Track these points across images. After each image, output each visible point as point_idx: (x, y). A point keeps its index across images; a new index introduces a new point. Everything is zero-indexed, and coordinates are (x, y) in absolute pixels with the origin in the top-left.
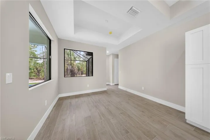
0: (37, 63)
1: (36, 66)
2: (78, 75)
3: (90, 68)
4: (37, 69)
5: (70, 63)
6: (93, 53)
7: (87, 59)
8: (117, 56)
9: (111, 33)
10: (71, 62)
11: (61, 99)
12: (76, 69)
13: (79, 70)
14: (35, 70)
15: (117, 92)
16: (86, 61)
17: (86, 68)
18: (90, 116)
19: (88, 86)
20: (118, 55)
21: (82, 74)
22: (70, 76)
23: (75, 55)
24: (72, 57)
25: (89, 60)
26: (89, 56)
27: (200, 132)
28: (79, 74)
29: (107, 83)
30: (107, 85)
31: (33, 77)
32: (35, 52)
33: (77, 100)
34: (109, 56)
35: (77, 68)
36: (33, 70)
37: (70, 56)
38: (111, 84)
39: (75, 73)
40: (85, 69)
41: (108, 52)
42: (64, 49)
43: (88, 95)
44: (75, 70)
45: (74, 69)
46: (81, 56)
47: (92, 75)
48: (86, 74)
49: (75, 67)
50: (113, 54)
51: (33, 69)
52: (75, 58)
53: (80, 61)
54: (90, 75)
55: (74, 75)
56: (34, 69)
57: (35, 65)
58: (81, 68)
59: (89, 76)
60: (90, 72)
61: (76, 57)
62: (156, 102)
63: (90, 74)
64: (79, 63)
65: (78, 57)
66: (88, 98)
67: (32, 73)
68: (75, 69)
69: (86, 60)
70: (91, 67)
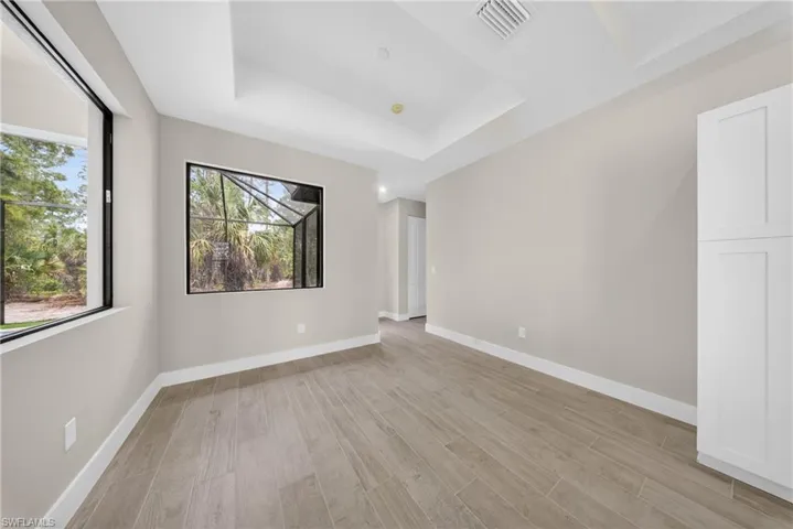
0: (68, 232)
1: (59, 243)
2: (258, 284)
3: (311, 252)
4: (63, 257)
5: (223, 232)
6: (322, 189)
7: (299, 218)
8: (420, 209)
9: (398, 109)
10: (226, 228)
11: (171, 398)
12: (249, 256)
13: (261, 259)
14: (56, 260)
15: (423, 352)
16: (294, 226)
17: (292, 255)
18: (313, 476)
19: (301, 328)
20: (424, 204)
21: (275, 278)
22: (221, 287)
23: (247, 200)
24: (230, 206)
25: (304, 221)
26: (306, 204)
27: (755, 503)
28: (264, 279)
29: (382, 314)
30: (382, 320)
31: (43, 294)
32: (57, 183)
33: (247, 394)
34: (388, 205)
35: (252, 252)
36: (41, 263)
37: (220, 203)
38: (397, 317)
39: (245, 274)
40: (288, 258)
41: (382, 190)
42: (189, 165)
43: (299, 368)
44: (242, 261)
45: (241, 256)
46: (273, 205)
47: (320, 284)
48: (294, 278)
49: (242, 248)
50: (402, 200)
51: (43, 255)
52: (243, 213)
53: (267, 224)
54: (308, 283)
55: (242, 285)
56: (47, 259)
57: (55, 240)
58: (270, 255)
59: (304, 286)
60: (308, 271)
61: (251, 208)
62: (577, 387)
63: (311, 278)
64: (265, 235)
65: (258, 207)
66: (302, 383)
67: (38, 273)
68: (245, 256)
69: (293, 223)
70: (315, 250)
